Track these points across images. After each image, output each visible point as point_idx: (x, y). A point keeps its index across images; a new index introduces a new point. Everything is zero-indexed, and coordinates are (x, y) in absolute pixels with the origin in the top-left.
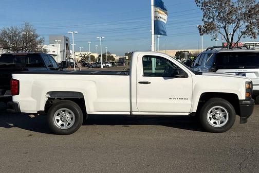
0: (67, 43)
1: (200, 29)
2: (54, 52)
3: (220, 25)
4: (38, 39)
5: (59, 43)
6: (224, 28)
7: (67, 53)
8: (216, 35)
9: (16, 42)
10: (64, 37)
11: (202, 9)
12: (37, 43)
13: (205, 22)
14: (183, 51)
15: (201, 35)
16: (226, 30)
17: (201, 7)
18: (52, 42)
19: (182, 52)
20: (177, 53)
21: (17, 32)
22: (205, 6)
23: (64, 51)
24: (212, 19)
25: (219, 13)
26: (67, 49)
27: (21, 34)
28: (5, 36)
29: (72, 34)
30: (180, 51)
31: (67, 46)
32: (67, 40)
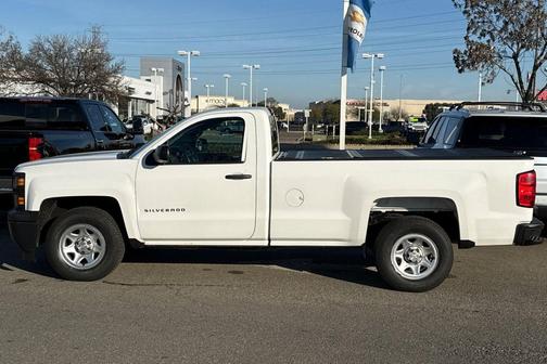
0: (179, 77)
1: (456, 59)
2: (149, 93)
3: (504, 52)
4: (111, 65)
5: (159, 74)
6: (515, 57)
7: (177, 97)
8: (492, 74)
9: (64, 69)
10: (174, 61)
11: (465, 12)
12: (109, 74)
13: (469, 43)
14: (441, 102)
15: (460, 71)
16: (517, 64)
17: (463, 9)
18: (145, 71)
19: (440, 105)
20: (427, 107)
21: (66, 48)
22: (472, 7)
23: (172, 91)
24: (488, 37)
25: (506, 23)
26: (178, 89)
27: (75, 53)
28: (39, 55)
29: (187, 55)
30: (434, 102)
31: (179, 82)
32: (180, 69)
